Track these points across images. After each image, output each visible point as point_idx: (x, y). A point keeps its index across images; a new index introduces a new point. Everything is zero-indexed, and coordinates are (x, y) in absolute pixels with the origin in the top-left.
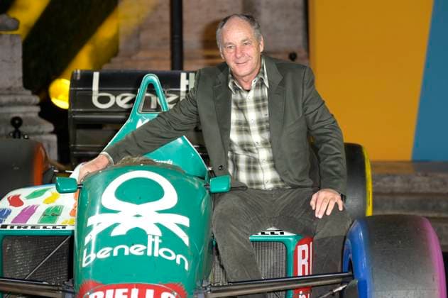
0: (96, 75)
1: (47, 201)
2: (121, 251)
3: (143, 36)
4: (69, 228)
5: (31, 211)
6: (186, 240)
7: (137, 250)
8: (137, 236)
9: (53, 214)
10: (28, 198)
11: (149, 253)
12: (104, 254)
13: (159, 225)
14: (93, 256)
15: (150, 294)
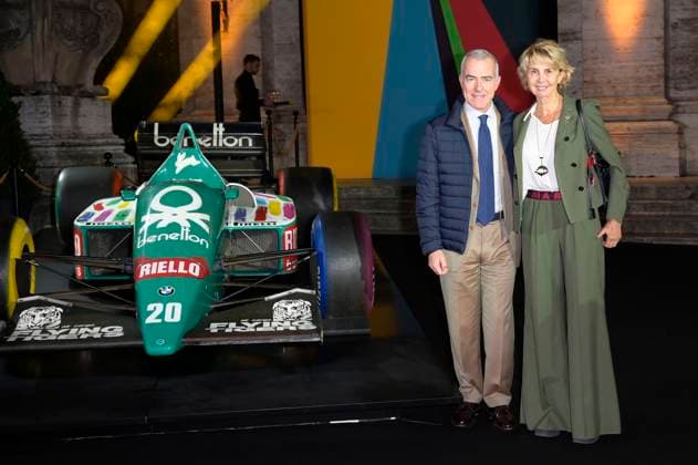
0: (156, 125)
3: (198, 100)
4: (132, 224)
5: (108, 213)
6: (207, 230)
7: (173, 237)
8: (174, 227)
9: (123, 215)
10: (108, 205)
11: (182, 238)
12: (152, 240)
13: (189, 220)
14: (144, 241)
15: (182, 264)
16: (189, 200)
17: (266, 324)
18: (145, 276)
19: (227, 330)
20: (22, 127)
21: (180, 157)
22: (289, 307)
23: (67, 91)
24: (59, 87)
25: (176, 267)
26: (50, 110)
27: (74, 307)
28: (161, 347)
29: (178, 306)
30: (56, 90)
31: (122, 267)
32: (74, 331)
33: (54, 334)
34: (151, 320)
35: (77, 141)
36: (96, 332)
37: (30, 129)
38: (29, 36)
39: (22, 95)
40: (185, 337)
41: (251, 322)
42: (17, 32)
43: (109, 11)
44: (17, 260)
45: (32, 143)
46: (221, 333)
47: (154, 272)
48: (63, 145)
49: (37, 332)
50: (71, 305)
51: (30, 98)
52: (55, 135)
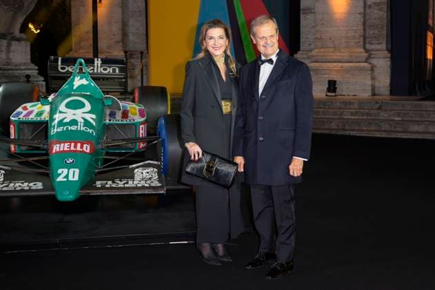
0: (60, 59)
1: (38, 108)
2: (67, 128)
3: (82, 44)
4: (47, 119)
5: (31, 112)
6: (94, 124)
7: (74, 128)
8: (74, 122)
9: (40, 114)
10: (31, 107)
11: (79, 129)
12: (60, 129)
13: (83, 118)
14: (55, 130)
15: (79, 145)
16: (83, 105)
17: (131, 182)
18: (56, 152)
19: (107, 186)
21: (77, 79)
22: (145, 172)
23: (3, 36)
25: (75, 147)
27: (12, 170)
29: (77, 171)
31: (41, 146)
32: (12, 185)
35: (9, 67)
36: (25, 186)
41: (121, 181)
46: (103, 188)
47: (61, 149)
48: (0, 69)
50: (10, 168)
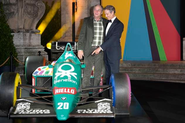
0: (57, 43)
1: (46, 70)
2: (62, 81)
3: (66, 34)
4: (51, 75)
5: (43, 72)
6: (76, 78)
7: (66, 80)
8: (66, 77)
9: (48, 72)
10: (43, 68)
11: (68, 81)
12: (59, 81)
13: (70, 75)
14: (56, 82)
15: (68, 90)
16: (70, 68)
17: (96, 111)
18: (57, 93)
19: (83, 112)
20: (14, 43)
21: (67, 54)
22: (103, 105)
23: (27, 31)
24: (25, 30)
25: (67, 90)
26: (22, 37)
27: (34, 103)
28: (63, 117)
29: (68, 104)
30: (24, 31)
31: (49, 90)
32: (34, 111)
33: (28, 112)
34: (59, 108)
35: (30, 47)
36: (41, 111)
37: (16, 43)
38: (17, 14)
39: (14, 32)
40: (70, 114)
41: (91, 110)
42: (13, 13)
43: (41, 6)
44: (17, 87)
45: (16, 48)
46: (81, 113)
47: (60, 92)
48: (26, 48)
49: (23, 111)
50: (33, 102)
51: (16, 33)
52: (23, 45)
